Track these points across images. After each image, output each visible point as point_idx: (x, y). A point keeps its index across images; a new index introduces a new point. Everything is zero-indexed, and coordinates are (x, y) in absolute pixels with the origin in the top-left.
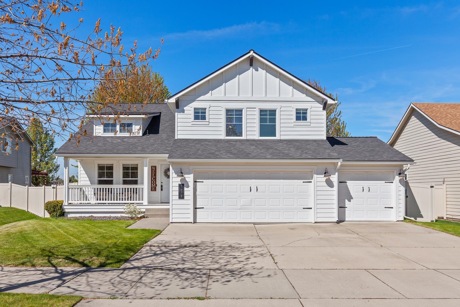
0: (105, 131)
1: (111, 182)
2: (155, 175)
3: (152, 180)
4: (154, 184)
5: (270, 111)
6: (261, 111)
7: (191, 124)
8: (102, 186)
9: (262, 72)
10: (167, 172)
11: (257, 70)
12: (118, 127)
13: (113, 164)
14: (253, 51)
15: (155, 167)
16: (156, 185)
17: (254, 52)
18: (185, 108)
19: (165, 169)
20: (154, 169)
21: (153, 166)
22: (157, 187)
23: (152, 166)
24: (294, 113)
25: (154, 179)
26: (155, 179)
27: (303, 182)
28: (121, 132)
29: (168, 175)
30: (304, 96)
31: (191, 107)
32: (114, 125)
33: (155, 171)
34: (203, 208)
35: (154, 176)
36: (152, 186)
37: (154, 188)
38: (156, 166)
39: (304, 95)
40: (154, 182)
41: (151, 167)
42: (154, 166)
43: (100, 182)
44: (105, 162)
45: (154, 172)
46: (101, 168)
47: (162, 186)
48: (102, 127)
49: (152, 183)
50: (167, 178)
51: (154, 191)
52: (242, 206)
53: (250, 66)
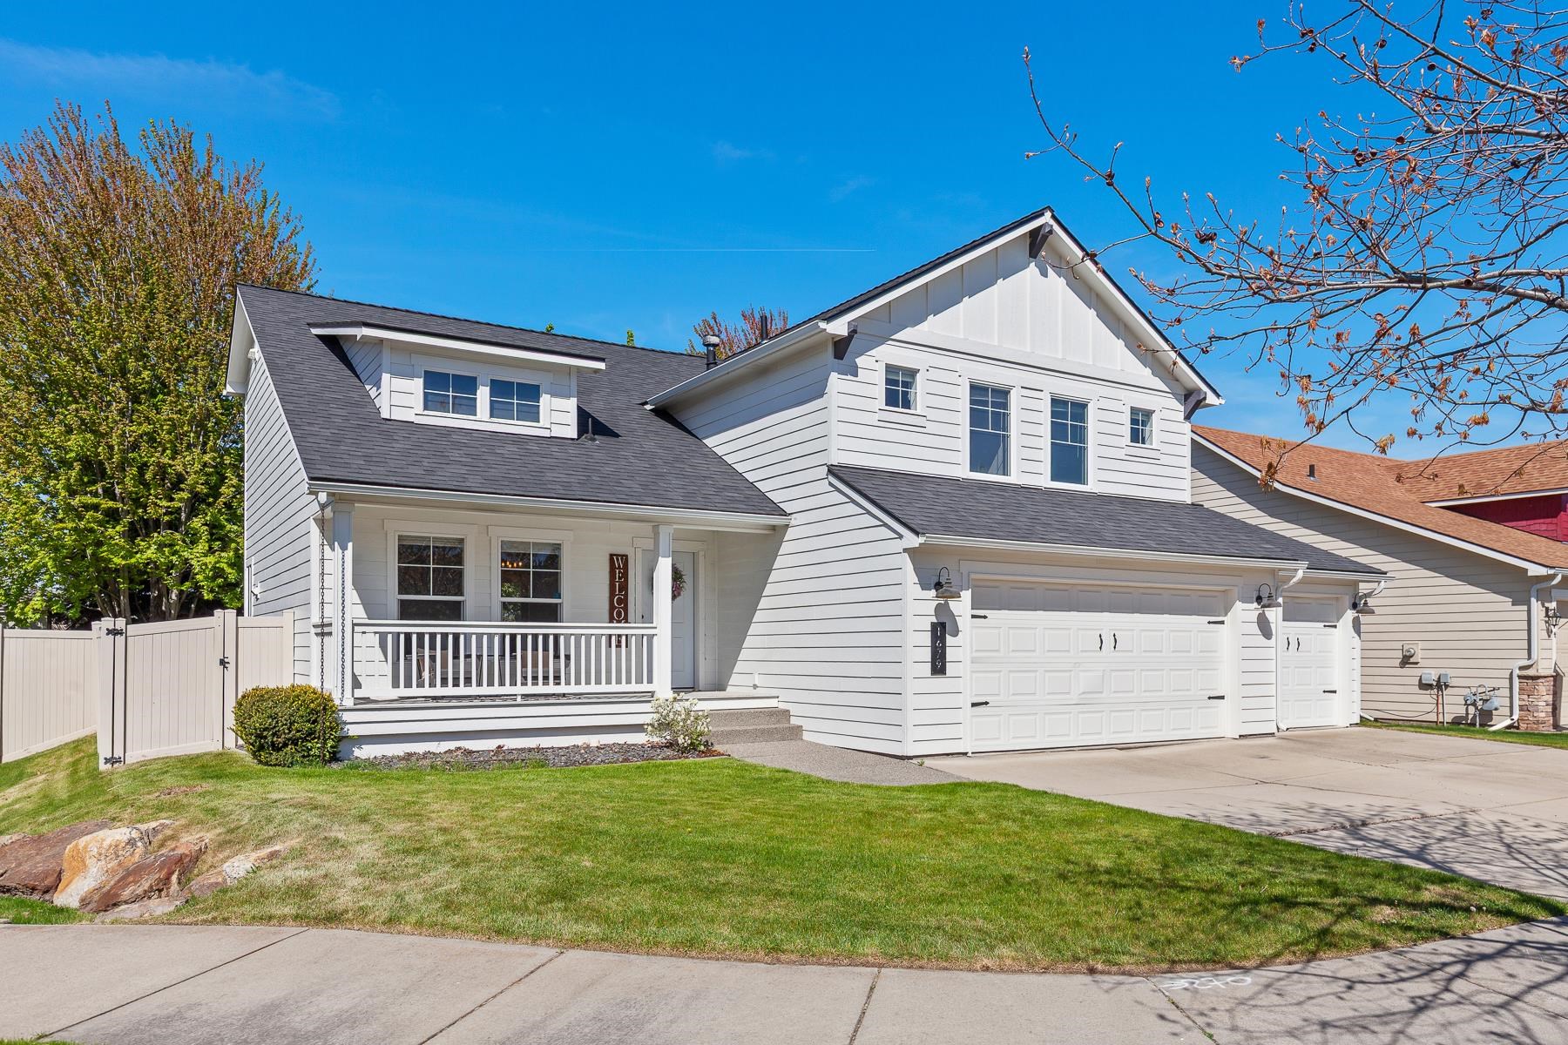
0: (429, 403)
1: (454, 612)
2: (624, 587)
3: (612, 608)
5: (1073, 404)
6: (1056, 402)
7: (877, 417)
8: (415, 627)
9: (1056, 283)
11: (1044, 274)
12: (483, 395)
13: (463, 539)
14: (1052, 211)
15: (625, 558)
17: (1053, 217)
18: (860, 361)
20: (619, 565)
21: (617, 555)
23: (612, 557)
24: (1126, 419)
25: (620, 601)
26: (624, 602)
27: (1209, 623)
28: (493, 413)
30: (1146, 374)
31: (877, 361)
32: (469, 384)
33: (625, 575)
34: (986, 703)
35: (621, 591)
38: (627, 556)
39: (1148, 371)
40: (619, 614)
41: (608, 557)
42: (624, 555)
43: (408, 611)
44: (432, 527)
45: (620, 578)
46: (411, 552)
48: (416, 386)
52: (1083, 696)
53: (1030, 256)
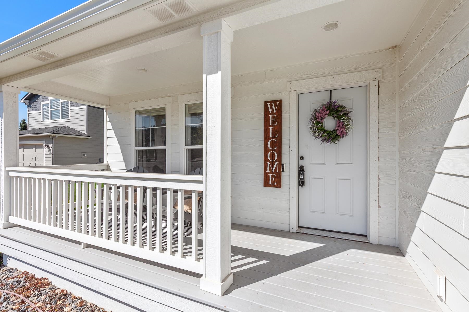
2: (278, 131)
3: (266, 151)
4: (273, 164)
10: (322, 119)
13: (165, 108)
15: (279, 103)
16: (281, 168)
19: (312, 109)
20: (273, 111)
21: (271, 102)
22: (283, 173)
23: (266, 103)
25: (273, 144)
26: (278, 145)
29: (325, 131)
35: (274, 134)
36: (268, 171)
37: (272, 177)
38: (281, 101)
40: (273, 156)
41: (263, 105)
42: (276, 101)
45: (273, 123)
47: (301, 170)
49: (266, 160)
50: (323, 141)
51: (274, 186)
